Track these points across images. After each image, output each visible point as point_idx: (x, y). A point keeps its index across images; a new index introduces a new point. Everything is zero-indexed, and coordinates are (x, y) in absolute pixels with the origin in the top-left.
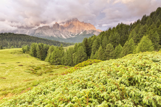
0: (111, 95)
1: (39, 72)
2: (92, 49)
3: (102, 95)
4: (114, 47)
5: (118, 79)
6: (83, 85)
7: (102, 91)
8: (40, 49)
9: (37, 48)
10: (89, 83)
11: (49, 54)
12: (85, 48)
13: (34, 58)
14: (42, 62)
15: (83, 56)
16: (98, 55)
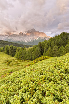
0: (55, 78)
1: (11, 64)
2: (44, 49)
3: (51, 78)
4: (59, 48)
5: (59, 70)
6: (41, 73)
7: (51, 76)
8: (11, 49)
9: (9, 49)
10: (44, 72)
11: (17, 53)
12: (40, 48)
13: (8, 55)
14: (13, 58)
15: (38, 54)
16: (48, 53)
